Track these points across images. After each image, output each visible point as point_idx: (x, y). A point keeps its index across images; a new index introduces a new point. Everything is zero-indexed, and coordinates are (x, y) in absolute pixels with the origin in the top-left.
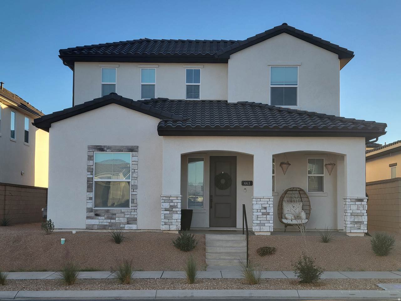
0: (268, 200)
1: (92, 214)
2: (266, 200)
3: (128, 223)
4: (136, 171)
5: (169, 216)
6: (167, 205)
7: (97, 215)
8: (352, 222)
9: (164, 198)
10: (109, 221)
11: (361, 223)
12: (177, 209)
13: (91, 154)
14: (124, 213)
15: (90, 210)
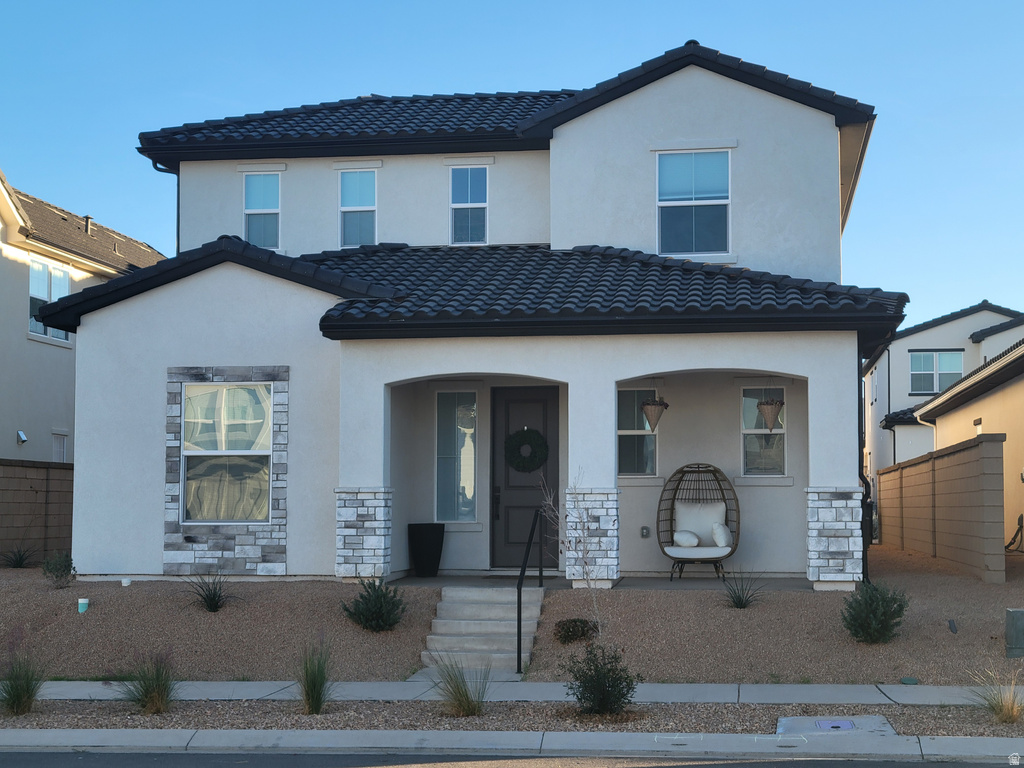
0: (604, 498)
1: (178, 538)
2: (599, 497)
3: (265, 560)
4: (284, 428)
5: (355, 540)
6: (350, 514)
7: (189, 539)
8: (822, 555)
9: (343, 496)
10: (219, 554)
11: (845, 555)
12: (375, 524)
13: (175, 388)
14: (254, 533)
15: (172, 528)
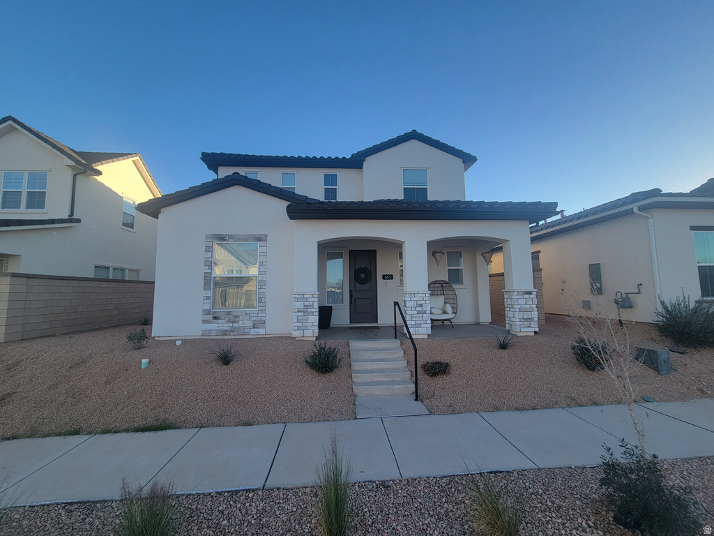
0: (424, 295)
1: (210, 317)
2: (421, 295)
3: (254, 327)
4: (265, 264)
5: (303, 318)
6: (300, 305)
7: (215, 318)
9: (297, 296)
10: (231, 325)
11: (531, 319)
12: (314, 310)
13: (209, 244)
14: (249, 314)
15: (207, 312)
